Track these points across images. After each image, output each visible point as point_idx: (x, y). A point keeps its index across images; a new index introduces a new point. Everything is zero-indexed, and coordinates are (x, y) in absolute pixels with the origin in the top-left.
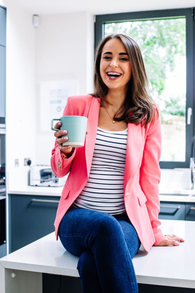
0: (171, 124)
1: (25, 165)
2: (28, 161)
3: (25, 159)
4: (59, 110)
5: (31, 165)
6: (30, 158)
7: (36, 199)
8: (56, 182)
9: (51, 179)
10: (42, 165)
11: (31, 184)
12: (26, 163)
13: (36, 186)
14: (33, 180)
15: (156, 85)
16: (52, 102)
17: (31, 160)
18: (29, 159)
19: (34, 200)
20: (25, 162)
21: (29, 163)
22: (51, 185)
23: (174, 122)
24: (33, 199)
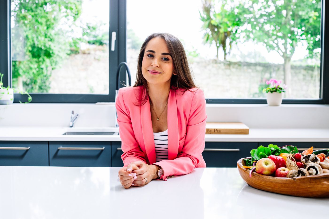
0: (89, 53)
15: (71, 9)
23: (92, 52)
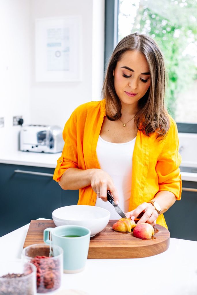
1: (14, 125)
2: (18, 120)
3: (14, 118)
4: (58, 55)
5: (23, 125)
6: (22, 116)
7: (21, 170)
8: (51, 147)
9: (45, 143)
10: (40, 126)
11: (22, 149)
12: (16, 123)
13: (28, 151)
14: (24, 144)
16: (49, 45)
17: (24, 118)
18: (20, 118)
19: (18, 171)
20: (14, 121)
21: (21, 122)
22: (45, 151)
24: (17, 169)
